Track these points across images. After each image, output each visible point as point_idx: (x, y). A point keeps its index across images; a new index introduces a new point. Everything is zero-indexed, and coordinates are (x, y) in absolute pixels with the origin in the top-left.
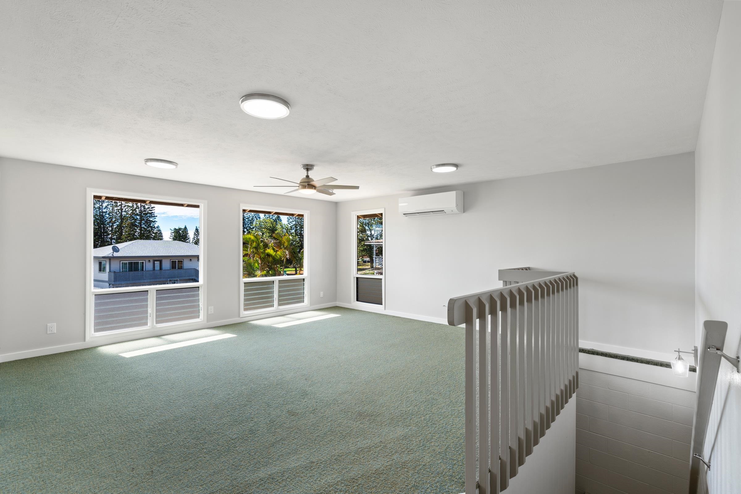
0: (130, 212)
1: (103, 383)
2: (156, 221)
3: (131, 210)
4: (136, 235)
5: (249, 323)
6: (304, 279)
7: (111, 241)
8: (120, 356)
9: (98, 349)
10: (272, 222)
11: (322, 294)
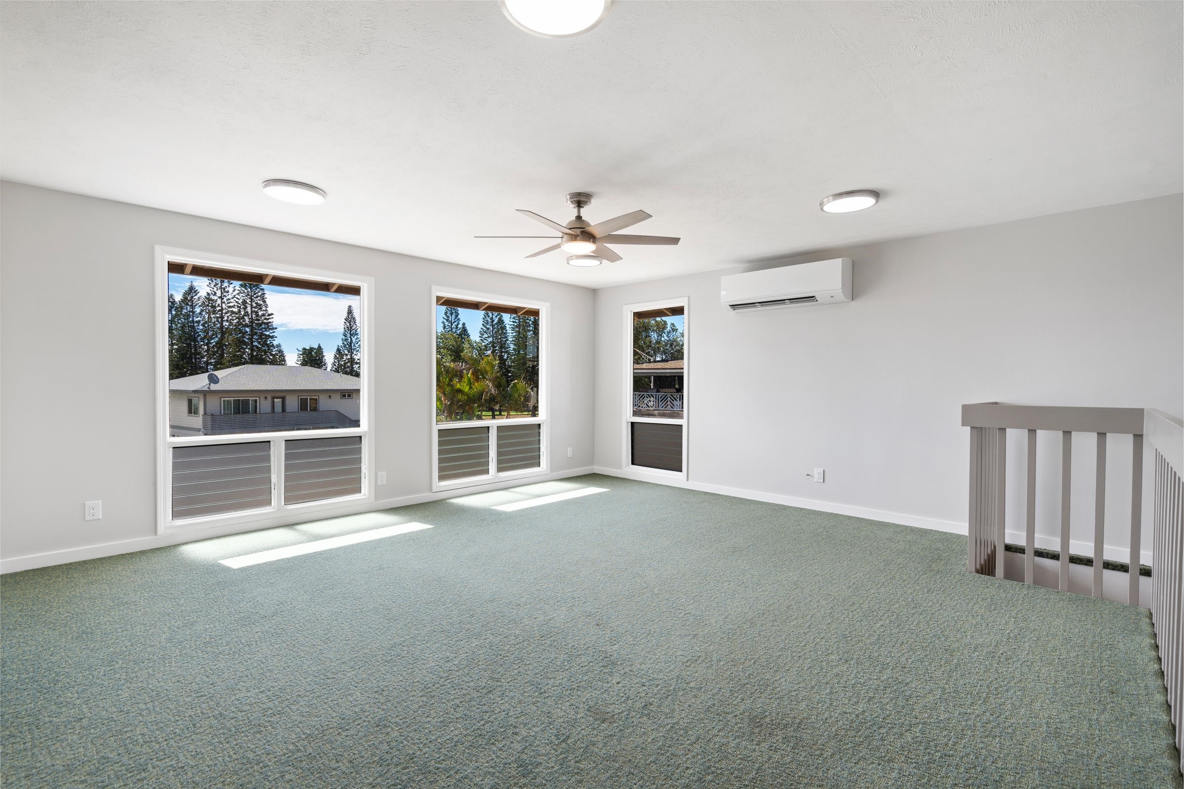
0: (235, 321)
1: (186, 626)
2: (276, 335)
3: (237, 318)
4: (244, 358)
5: (448, 503)
6: (539, 425)
7: (207, 366)
8: (221, 564)
9: (181, 549)
11: (569, 452)
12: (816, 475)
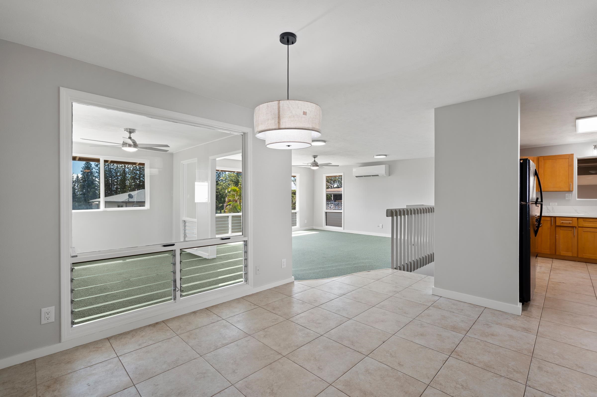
6: (296, 213)
10: (235, 176)
11: (306, 221)
12: (380, 226)
